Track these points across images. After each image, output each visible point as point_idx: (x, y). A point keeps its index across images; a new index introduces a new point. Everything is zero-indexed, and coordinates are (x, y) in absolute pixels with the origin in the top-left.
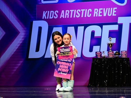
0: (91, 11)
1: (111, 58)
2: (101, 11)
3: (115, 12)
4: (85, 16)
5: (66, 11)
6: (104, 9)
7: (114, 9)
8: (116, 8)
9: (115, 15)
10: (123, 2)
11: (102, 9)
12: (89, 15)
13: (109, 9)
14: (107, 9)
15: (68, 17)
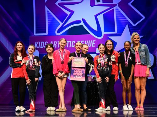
0: (75, 42)
1: (90, 82)
2: (83, 42)
3: (94, 43)
4: (70, 47)
5: (55, 42)
6: (85, 41)
7: (93, 41)
8: (95, 41)
9: (94, 46)
10: (100, 36)
11: (84, 41)
12: (73, 46)
13: (89, 41)
14: (88, 41)
15: (56, 47)
